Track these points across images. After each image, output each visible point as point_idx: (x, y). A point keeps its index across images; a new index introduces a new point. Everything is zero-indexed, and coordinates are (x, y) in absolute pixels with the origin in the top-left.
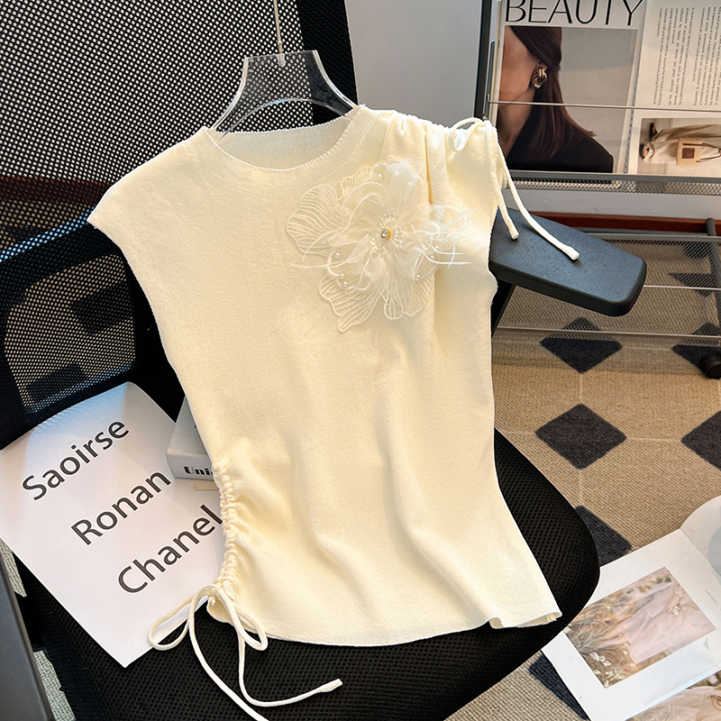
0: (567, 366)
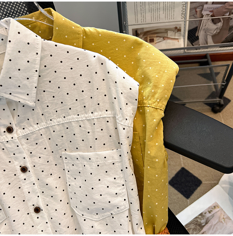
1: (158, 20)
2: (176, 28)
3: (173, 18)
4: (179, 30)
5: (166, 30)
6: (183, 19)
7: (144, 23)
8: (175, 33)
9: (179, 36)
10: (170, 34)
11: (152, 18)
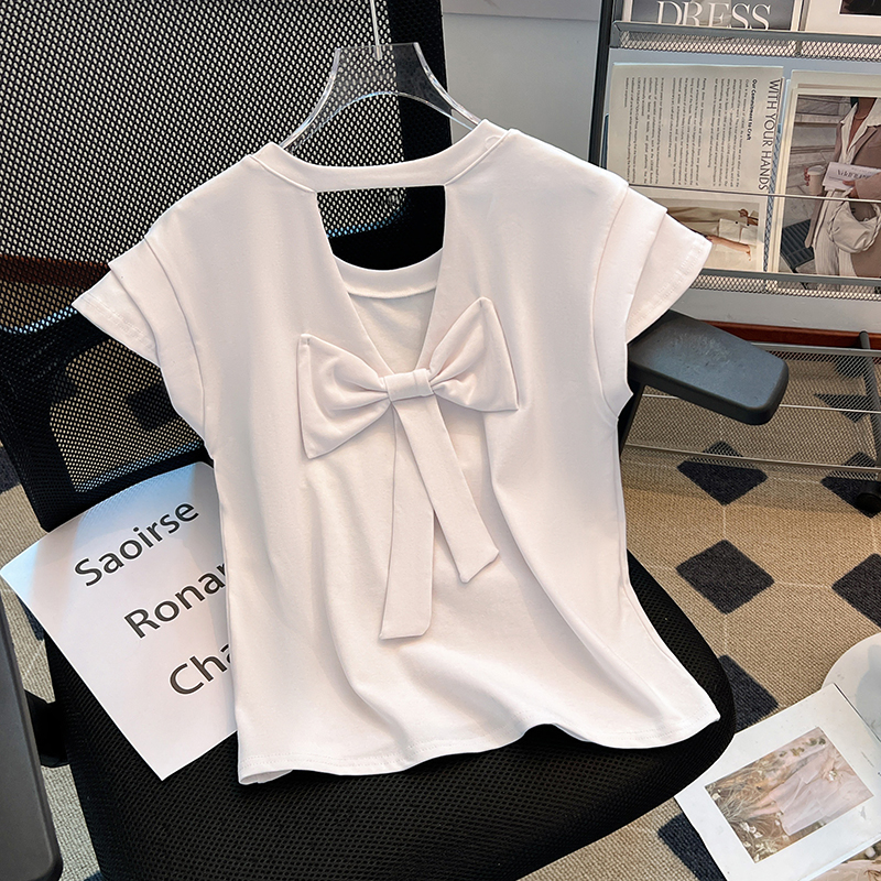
0: (707, 496)
1: (694, 184)
2: (744, 213)
3: (734, 184)
4: (753, 221)
5: (716, 216)
6: (765, 191)
7: (653, 184)
8: (742, 227)
9: (750, 238)
10: (725, 227)
11: (677, 175)
